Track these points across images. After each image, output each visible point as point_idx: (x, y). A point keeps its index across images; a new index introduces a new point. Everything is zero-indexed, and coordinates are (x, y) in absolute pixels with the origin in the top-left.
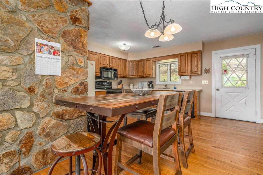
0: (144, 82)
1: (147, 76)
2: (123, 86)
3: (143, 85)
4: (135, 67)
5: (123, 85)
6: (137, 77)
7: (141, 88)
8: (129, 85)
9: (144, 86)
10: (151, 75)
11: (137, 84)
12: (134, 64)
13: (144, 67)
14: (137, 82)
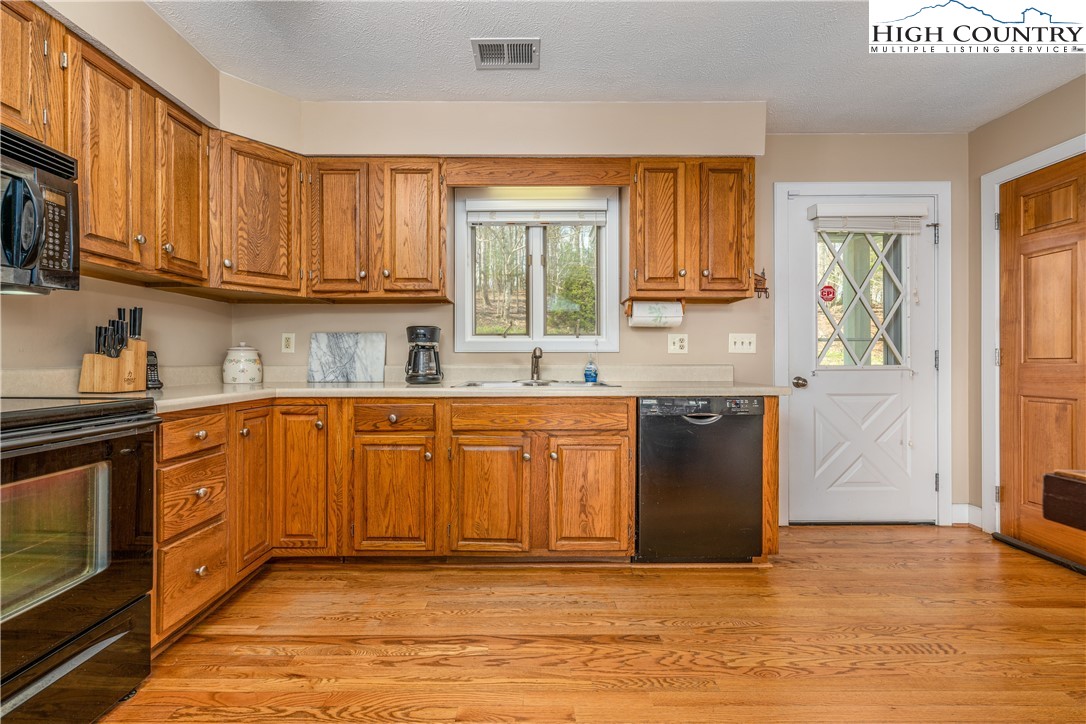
0: (361, 339)
1: (400, 285)
2: (152, 366)
3: (352, 359)
4: (289, 210)
5: (151, 354)
6: (303, 294)
7: (331, 377)
8: (221, 360)
9: (358, 365)
10: (435, 285)
11: (292, 350)
12: (282, 180)
13: (374, 221)
14: (292, 336)
